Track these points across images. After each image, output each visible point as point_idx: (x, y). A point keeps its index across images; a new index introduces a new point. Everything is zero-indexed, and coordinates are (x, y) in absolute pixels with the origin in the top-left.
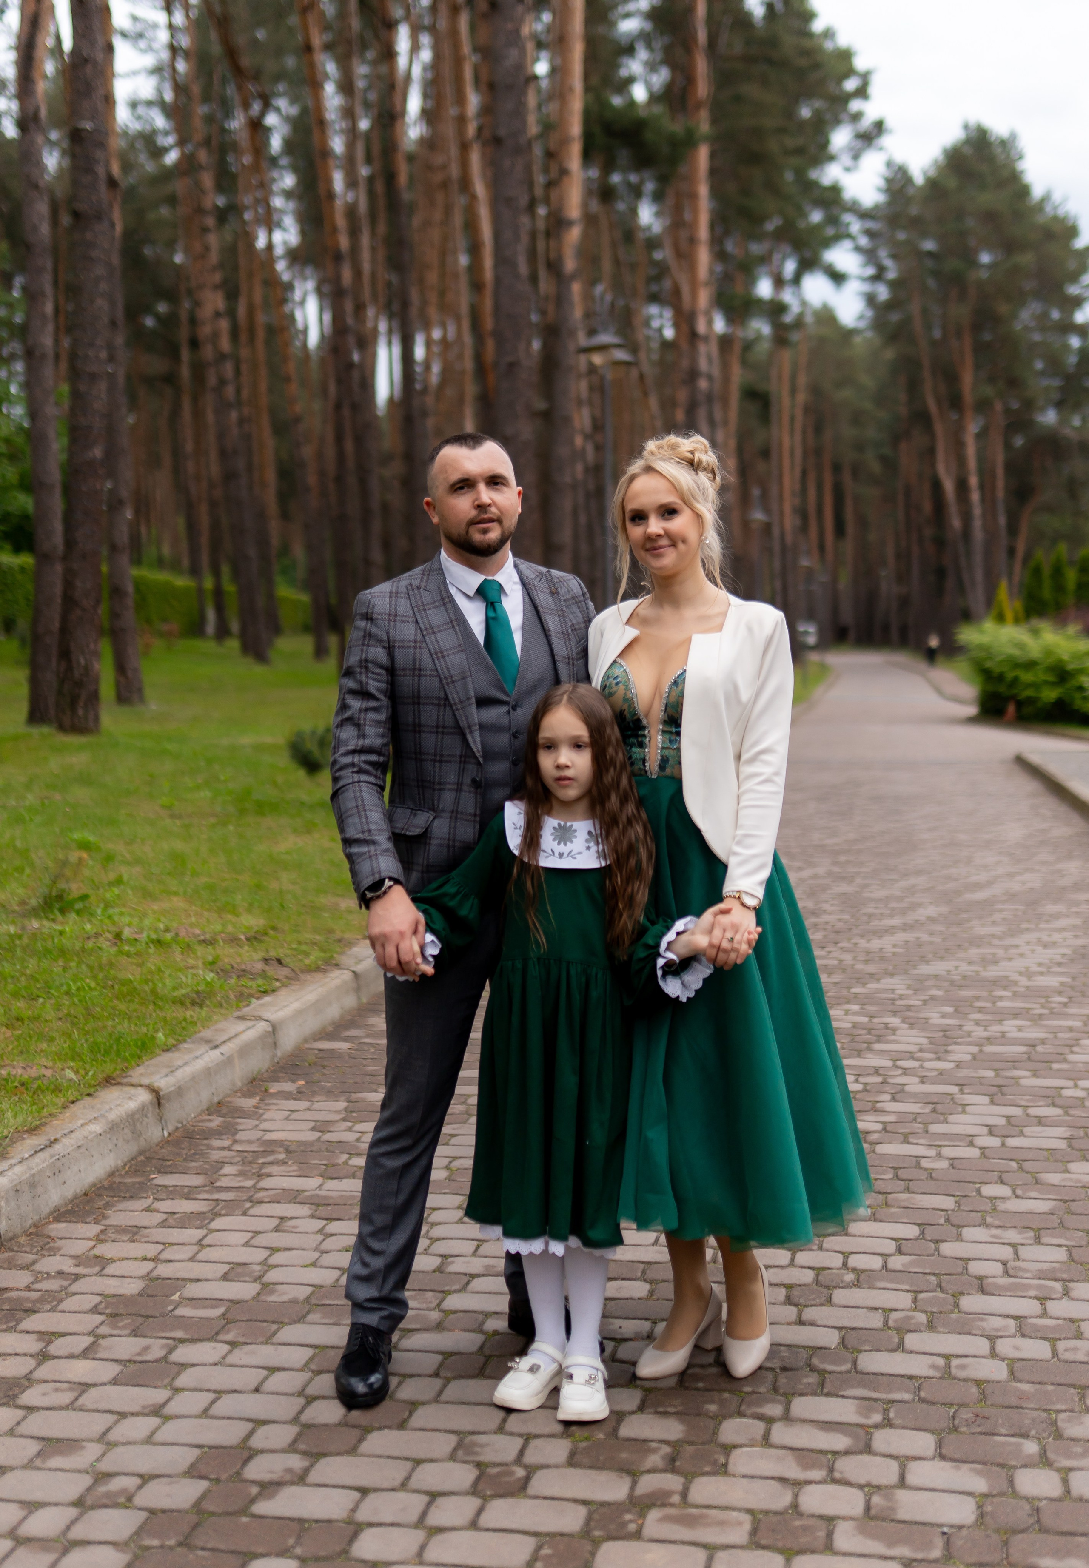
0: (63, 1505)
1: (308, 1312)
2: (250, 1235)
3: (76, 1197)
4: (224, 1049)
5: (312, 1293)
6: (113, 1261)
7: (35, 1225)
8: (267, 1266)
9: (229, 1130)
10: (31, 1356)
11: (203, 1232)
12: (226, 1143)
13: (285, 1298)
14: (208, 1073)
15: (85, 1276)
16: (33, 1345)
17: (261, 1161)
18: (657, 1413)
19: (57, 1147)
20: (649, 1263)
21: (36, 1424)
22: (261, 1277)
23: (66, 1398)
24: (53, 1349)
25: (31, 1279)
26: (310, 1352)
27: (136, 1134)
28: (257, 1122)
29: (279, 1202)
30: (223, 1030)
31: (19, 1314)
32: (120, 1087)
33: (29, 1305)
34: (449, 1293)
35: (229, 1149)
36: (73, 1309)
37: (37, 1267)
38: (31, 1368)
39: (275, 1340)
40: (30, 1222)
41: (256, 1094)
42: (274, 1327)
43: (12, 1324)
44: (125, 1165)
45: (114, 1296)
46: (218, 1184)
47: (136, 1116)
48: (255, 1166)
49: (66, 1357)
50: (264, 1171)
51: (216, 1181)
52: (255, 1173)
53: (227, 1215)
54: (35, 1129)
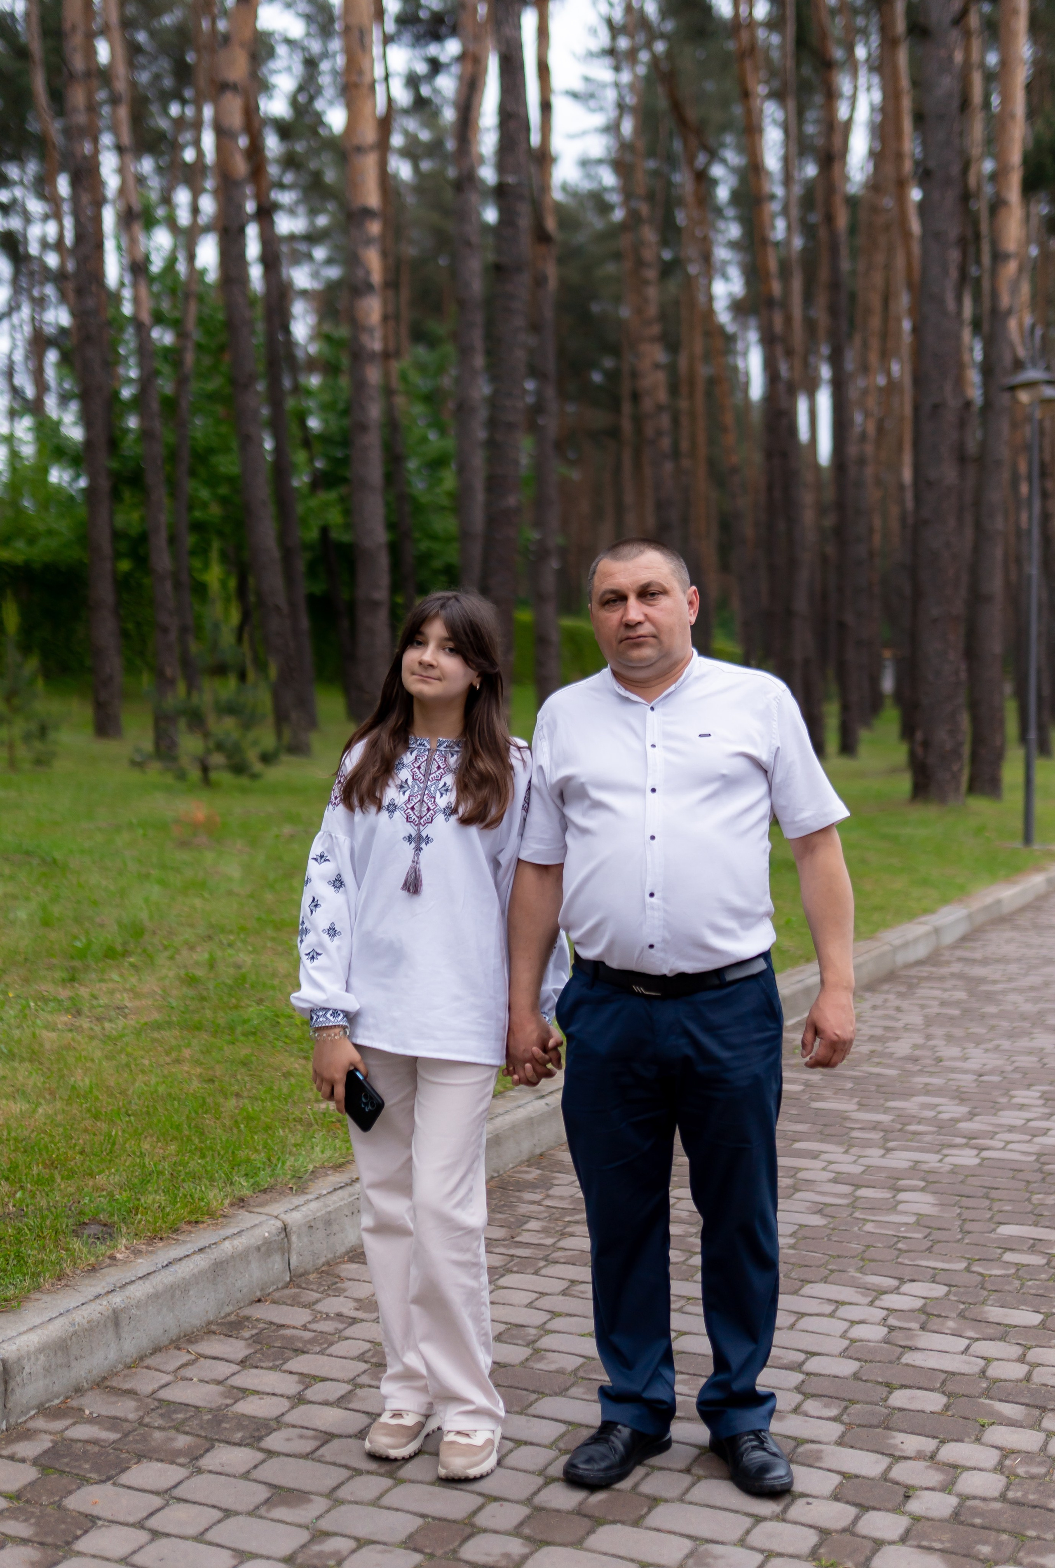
0: (275, 1559)
1: (573, 1385)
2: (536, 1295)
5: (582, 1365)
7: (328, 1263)
8: (544, 1330)
10: (288, 1397)
12: (537, 1197)
13: (553, 1367)
15: (362, 1320)
16: (291, 1386)
17: (567, 1219)
18: (920, 1547)
20: (953, 1374)
21: (273, 1471)
22: (535, 1341)
23: (307, 1446)
24: (309, 1394)
25: (310, 1318)
26: (562, 1428)
29: (573, 1264)
31: (289, 1353)
33: (300, 1345)
35: (538, 1203)
36: (340, 1354)
37: (318, 1307)
38: (284, 1410)
39: (531, 1411)
40: (323, 1260)
42: (534, 1396)
43: (278, 1363)
46: (518, 1239)
48: (560, 1223)
49: (320, 1404)
50: (568, 1230)
51: (517, 1236)
52: (557, 1232)
53: (517, 1272)
54: (341, 1166)
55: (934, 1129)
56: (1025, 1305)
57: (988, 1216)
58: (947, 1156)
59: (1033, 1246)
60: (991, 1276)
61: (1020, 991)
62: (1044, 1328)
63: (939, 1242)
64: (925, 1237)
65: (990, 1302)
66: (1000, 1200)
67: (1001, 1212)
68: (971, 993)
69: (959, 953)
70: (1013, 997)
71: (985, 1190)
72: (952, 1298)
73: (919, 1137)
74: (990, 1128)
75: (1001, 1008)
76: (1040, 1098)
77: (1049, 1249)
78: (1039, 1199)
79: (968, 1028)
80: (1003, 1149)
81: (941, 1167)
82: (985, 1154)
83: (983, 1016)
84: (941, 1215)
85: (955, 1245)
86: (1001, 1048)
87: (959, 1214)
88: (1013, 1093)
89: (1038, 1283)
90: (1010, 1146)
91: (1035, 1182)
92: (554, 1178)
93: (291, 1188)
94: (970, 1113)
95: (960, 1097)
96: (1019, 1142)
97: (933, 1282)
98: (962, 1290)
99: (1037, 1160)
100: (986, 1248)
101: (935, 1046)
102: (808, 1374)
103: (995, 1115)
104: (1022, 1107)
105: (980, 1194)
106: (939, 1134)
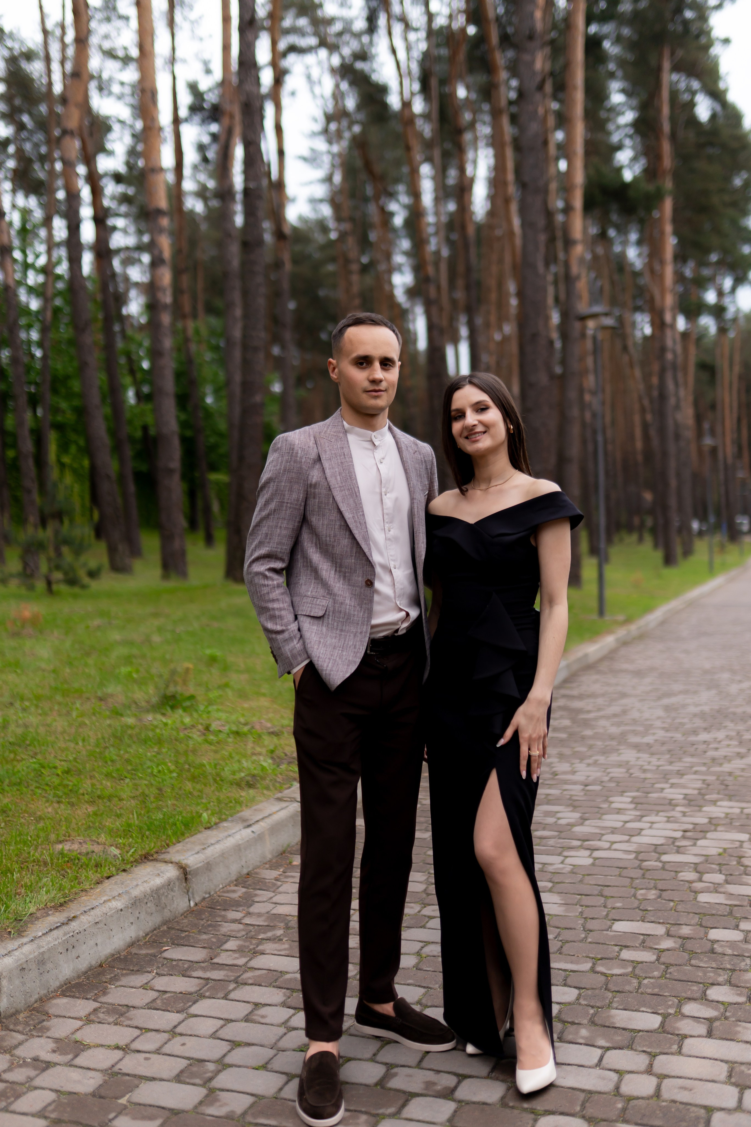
2: (221, 1022)
3: (90, 969)
4: (254, 828)
5: (252, 1106)
6: (88, 1047)
7: (41, 999)
8: (222, 1065)
9: (248, 901)
11: (179, 1017)
12: (238, 915)
13: (222, 1111)
14: (238, 849)
15: (56, 1064)
19: (74, 925)
20: (590, 1092)
22: (211, 1079)
25: (5, 1066)
27: (160, 906)
28: (272, 894)
29: (260, 985)
30: (260, 810)
32: (155, 863)
34: (384, 1117)
35: (239, 921)
36: (24, 1109)
40: (36, 996)
41: (281, 866)
44: (147, 935)
45: (70, 1093)
46: (215, 960)
47: (161, 892)
48: (254, 942)
50: (260, 948)
51: (215, 957)
52: (251, 950)
53: (209, 998)
54: (61, 905)
55: (556, 833)
56: (644, 1006)
57: (605, 913)
58: (566, 857)
59: (644, 942)
60: (613, 975)
61: (607, 717)
62: (664, 1032)
63: (567, 942)
64: (556, 938)
65: (615, 1005)
66: (612, 897)
67: (614, 908)
68: (574, 721)
69: (563, 692)
70: (602, 723)
71: (600, 888)
72: (583, 1002)
73: (544, 841)
74: (597, 831)
75: (595, 731)
76: (631, 802)
77: (657, 945)
78: (642, 895)
79: (573, 748)
80: (609, 849)
81: (564, 868)
82: (596, 854)
83: (583, 738)
84: (567, 914)
85: (581, 944)
86: (599, 762)
87: (581, 913)
88: (611, 799)
89: (652, 980)
90: (615, 846)
91: (637, 879)
92: (256, 895)
93: (10, 932)
94: (581, 818)
95: (573, 804)
96: (620, 842)
97: (565, 985)
98: (589, 992)
99: (636, 858)
100: (606, 946)
101: (552, 763)
102: (460, 1102)
103: (600, 819)
104: (619, 811)
105: (596, 892)
106: (560, 838)
